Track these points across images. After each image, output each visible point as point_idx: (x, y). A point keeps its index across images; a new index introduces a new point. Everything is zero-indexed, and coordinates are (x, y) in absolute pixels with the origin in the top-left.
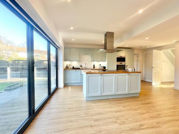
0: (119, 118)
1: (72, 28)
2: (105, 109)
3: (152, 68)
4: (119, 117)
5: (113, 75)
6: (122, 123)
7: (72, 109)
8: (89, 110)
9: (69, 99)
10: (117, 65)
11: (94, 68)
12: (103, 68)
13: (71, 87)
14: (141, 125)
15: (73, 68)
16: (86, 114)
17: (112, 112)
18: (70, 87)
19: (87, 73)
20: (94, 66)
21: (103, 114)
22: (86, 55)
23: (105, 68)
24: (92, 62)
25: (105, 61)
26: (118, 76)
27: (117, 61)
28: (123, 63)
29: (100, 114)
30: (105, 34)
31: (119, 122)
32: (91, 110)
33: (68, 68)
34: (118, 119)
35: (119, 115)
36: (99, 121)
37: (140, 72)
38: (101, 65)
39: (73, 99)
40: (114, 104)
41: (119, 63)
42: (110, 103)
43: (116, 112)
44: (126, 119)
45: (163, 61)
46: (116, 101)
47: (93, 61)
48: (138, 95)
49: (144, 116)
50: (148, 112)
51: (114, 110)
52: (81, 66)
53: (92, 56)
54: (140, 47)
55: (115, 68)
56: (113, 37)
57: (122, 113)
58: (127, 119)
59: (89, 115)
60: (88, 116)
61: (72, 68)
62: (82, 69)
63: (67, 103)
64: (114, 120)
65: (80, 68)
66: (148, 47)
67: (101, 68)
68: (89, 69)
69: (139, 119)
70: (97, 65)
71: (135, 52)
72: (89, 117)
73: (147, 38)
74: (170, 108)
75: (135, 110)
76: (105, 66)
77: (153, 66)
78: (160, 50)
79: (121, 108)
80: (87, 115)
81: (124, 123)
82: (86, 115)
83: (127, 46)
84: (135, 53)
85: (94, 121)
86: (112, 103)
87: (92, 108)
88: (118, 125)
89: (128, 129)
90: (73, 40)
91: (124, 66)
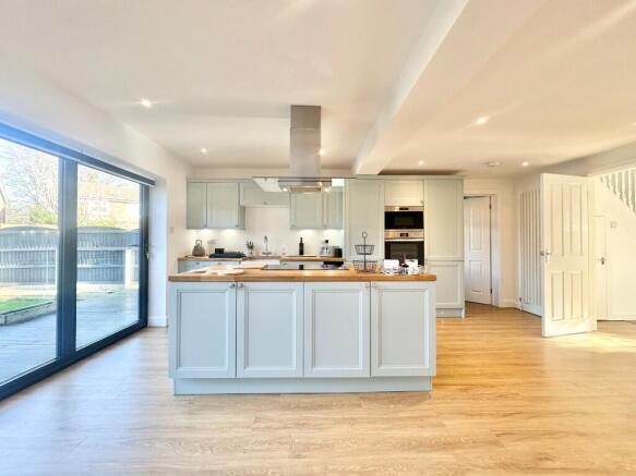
1: (146, 103)
3: (542, 254)
10: (386, 243)
11: (301, 252)
12: (332, 255)
20: (301, 245)
23: (338, 252)
24: (292, 229)
25: (340, 228)
27: (387, 227)
28: (413, 235)
33: (203, 255)
38: (328, 244)
41: (395, 236)
45: (613, 225)
48: (427, 386)
52: (251, 247)
54: (487, 164)
66: (525, 164)
70: (313, 240)
73: (482, 121)
77: (546, 247)
78: (585, 176)
83: (421, 165)
84: (467, 193)
90: (204, 150)
91: (421, 245)
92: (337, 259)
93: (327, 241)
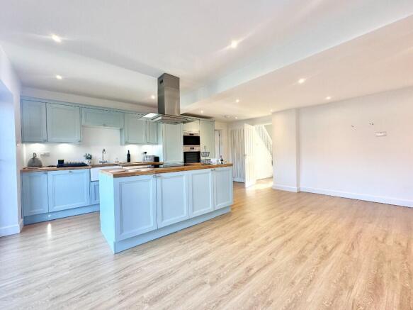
0: (207, 272)
2: (172, 260)
4: (205, 268)
5: (182, 176)
6: (215, 280)
7: (67, 298)
8: (129, 279)
9: (51, 266)
10: (184, 153)
11: (129, 160)
12: (153, 161)
13: (52, 226)
14: (249, 269)
15: (61, 164)
16: (123, 294)
17: (189, 261)
18: (49, 226)
19: (115, 176)
20: (129, 155)
21: (170, 274)
22: (104, 125)
23: (157, 159)
24: (121, 144)
25: (157, 144)
26: (193, 175)
27: (184, 144)
28: (196, 148)
29: (161, 278)
30: (159, 79)
31: (209, 280)
32: (135, 276)
33: (41, 166)
34: (205, 274)
35: (205, 265)
36: (165, 298)
37: (231, 165)
38: (147, 154)
39: (66, 261)
40: (189, 242)
41: (188, 148)
42: (180, 242)
43: (197, 259)
44: (220, 268)
46: (191, 233)
47: (127, 143)
48: (229, 210)
49: (247, 249)
50: (252, 239)
51: (191, 255)
52: (89, 158)
53: (121, 130)
55: (180, 159)
56: (177, 87)
57: (210, 257)
58: (223, 266)
59: (132, 292)
60: (129, 296)
61: (57, 164)
62: (94, 166)
63: (43, 281)
64: (197, 280)
65: (86, 162)
67: (148, 160)
68: (116, 165)
69: (241, 259)
70: (137, 152)
71: (217, 126)
72: (134, 299)
74: (278, 222)
75: (232, 241)
76: (157, 155)
79: (206, 246)
80: (127, 294)
81: (218, 278)
82: (123, 297)
83: (202, 113)
84: (215, 128)
85: (149, 303)
86: (184, 240)
87: (137, 269)
88: (209, 287)
89: (228, 288)
90: (59, 77)
91: (199, 153)
92: (157, 163)
93: (146, 153)
